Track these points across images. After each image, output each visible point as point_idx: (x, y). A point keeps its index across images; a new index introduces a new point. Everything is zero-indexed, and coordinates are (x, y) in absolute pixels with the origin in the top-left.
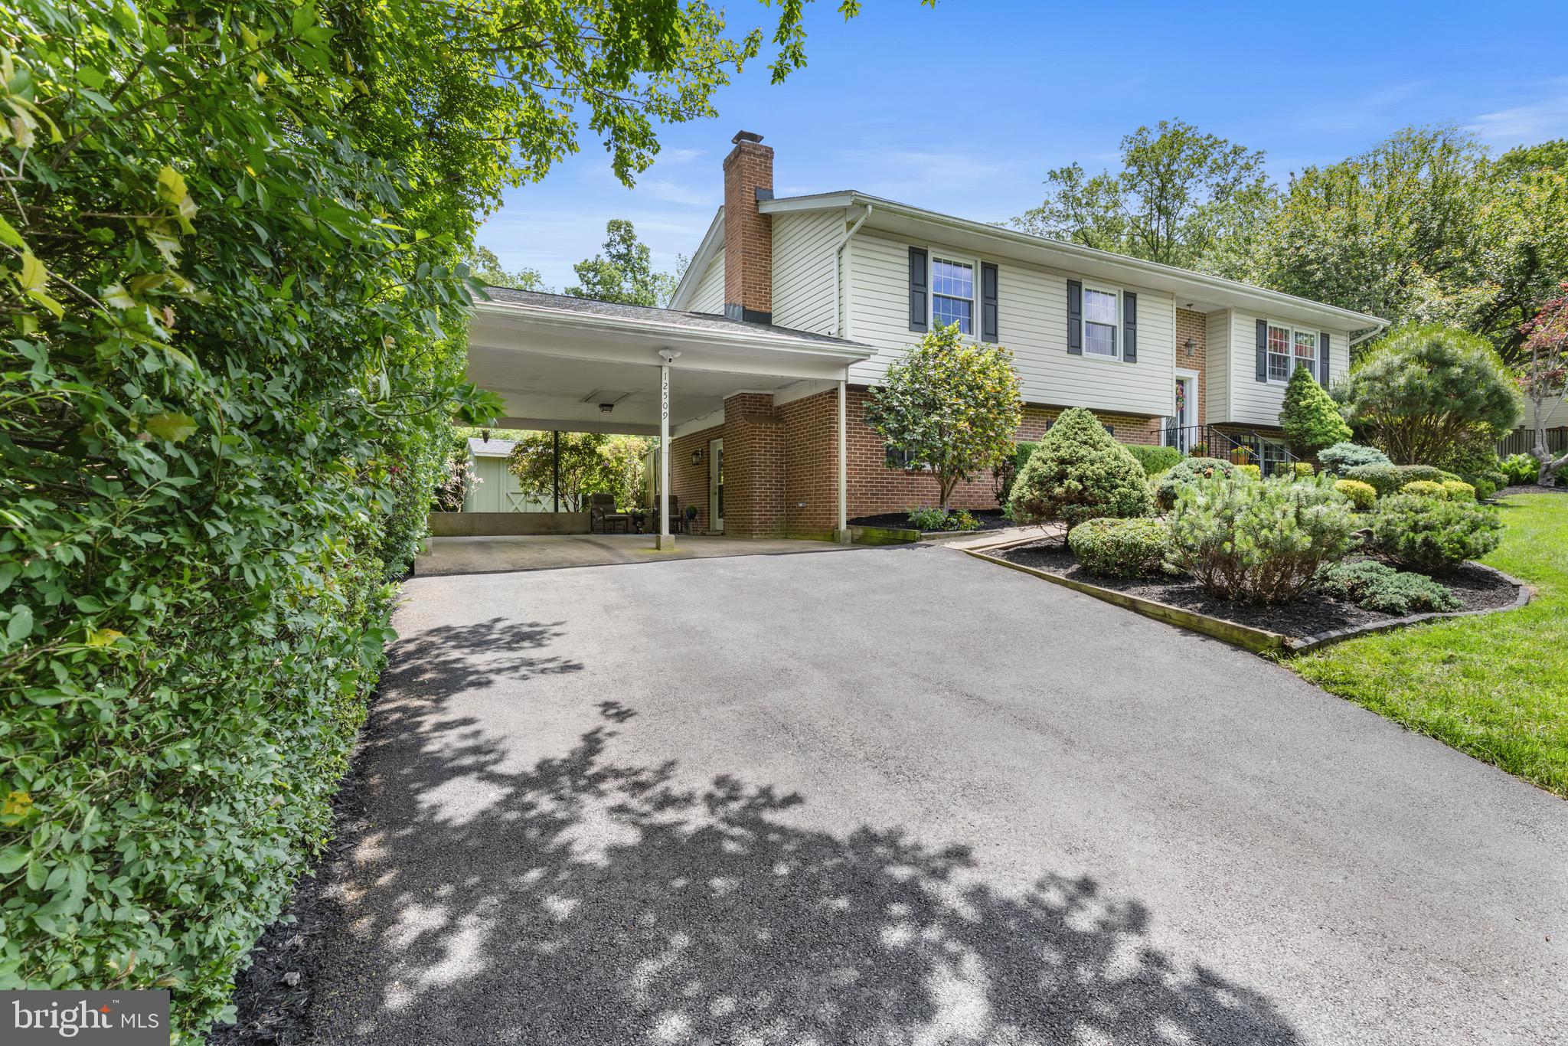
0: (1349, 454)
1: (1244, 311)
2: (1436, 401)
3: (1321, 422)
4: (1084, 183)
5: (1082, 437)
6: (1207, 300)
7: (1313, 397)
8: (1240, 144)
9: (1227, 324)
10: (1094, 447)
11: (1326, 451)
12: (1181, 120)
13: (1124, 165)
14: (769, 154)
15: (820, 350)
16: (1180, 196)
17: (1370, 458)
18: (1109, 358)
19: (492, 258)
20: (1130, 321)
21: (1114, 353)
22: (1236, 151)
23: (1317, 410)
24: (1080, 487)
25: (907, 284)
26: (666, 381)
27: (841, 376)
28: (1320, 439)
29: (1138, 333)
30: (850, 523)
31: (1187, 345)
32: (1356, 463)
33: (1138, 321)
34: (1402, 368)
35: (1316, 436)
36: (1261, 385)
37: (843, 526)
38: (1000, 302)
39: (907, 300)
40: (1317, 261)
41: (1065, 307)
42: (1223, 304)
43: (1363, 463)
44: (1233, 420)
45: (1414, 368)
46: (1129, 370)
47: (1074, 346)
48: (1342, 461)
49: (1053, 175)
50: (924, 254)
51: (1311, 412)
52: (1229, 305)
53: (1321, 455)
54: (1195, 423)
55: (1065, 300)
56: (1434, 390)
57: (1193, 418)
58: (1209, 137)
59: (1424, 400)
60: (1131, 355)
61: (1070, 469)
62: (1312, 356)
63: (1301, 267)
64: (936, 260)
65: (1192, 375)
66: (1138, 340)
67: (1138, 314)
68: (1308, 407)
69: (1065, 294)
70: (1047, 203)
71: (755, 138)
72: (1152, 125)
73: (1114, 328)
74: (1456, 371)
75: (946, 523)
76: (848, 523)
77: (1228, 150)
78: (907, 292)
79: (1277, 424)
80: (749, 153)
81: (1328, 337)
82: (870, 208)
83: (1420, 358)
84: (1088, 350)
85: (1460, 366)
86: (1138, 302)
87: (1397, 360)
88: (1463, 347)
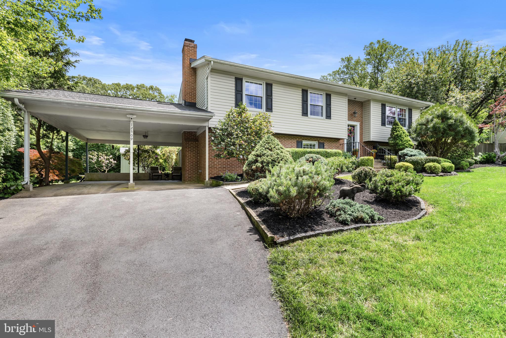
0: (409, 152)
1: (376, 100)
2: (445, 133)
3: (402, 141)
4: (353, 62)
5: (267, 146)
6: (361, 96)
7: (399, 131)
8: (406, 47)
9: (369, 105)
10: (271, 150)
11: (402, 152)
12: (385, 40)
13: (365, 55)
14: (195, 47)
15: (190, 114)
16: (385, 65)
17: (417, 154)
18: (320, 117)
19: (159, 90)
20: (328, 105)
21: (322, 116)
22: (405, 50)
23: (401, 136)
24: (261, 166)
25: (234, 91)
26: (132, 126)
27: (205, 124)
28: (401, 147)
29: (332, 108)
30: (211, 178)
31: (354, 113)
32: (411, 156)
33: (332, 104)
34: (432, 120)
35: (400, 145)
36: (384, 127)
37: (207, 179)
38: (273, 97)
39: (234, 97)
40: (414, 84)
41: (301, 99)
42: (368, 98)
43: (414, 156)
44: (371, 140)
45: (436, 120)
46: (329, 122)
47: (305, 113)
48: (406, 155)
49: (343, 60)
50: (241, 80)
51: (398, 137)
52: (370, 98)
53: (400, 153)
54: (358, 141)
55: (301, 96)
56: (443, 128)
57: (358, 139)
58: (395, 45)
59: (440, 132)
60: (329, 116)
61: (259, 159)
62: (405, 117)
63: (410, 86)
64: (246, 82)
65: (357, 124)
66: (332, 111)
67: (332, 102)
68: (397, 135)
69: (301, 94)
70: (340, 69)
71: (192, 41)
72: (375, 41)
73: (322, 106)
74: (451, 121)
75: (237, 179)
76: (209, 178)
77: (401, 50)
78: (234, 94)
79: (387, 141)
80: (187, 46)
81: (411, 110)
82: (212, 62)
83: (438, 117)
84: (311, 114)
85: (453, 119)
86: (332, 97)
87: (430, 117)
88: (455, 112)
